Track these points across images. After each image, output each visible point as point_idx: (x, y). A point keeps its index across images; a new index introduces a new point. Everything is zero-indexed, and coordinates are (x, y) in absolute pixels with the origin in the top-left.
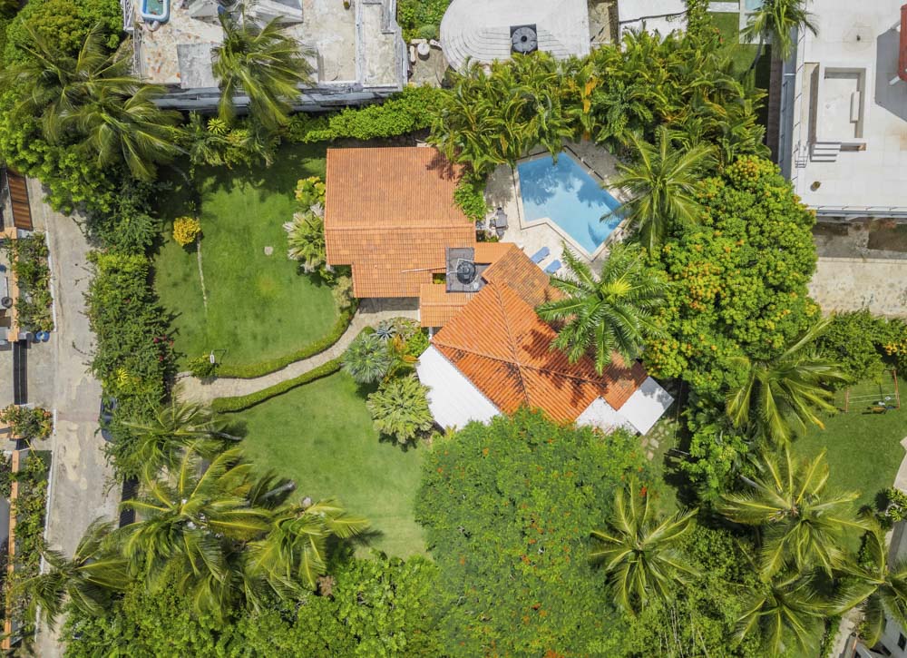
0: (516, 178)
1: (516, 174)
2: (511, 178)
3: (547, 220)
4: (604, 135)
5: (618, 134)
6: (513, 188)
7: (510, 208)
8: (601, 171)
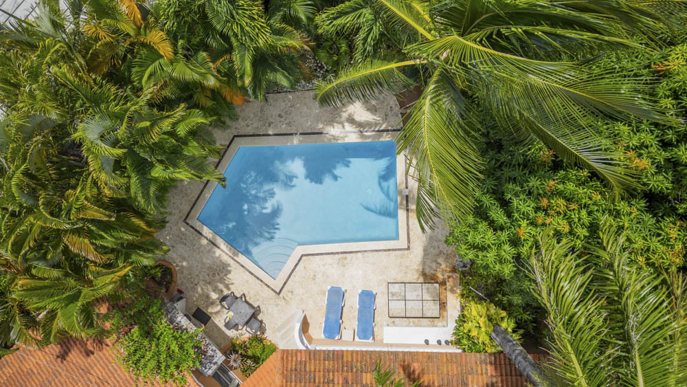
0: (210, 236)
1: (206, 231)
2: (204, 242)
3: (300, 250)
4: (243, 62)
5: (264, 40)
6: (218, 252)
7: (240, 280)
8: (308, 125)
